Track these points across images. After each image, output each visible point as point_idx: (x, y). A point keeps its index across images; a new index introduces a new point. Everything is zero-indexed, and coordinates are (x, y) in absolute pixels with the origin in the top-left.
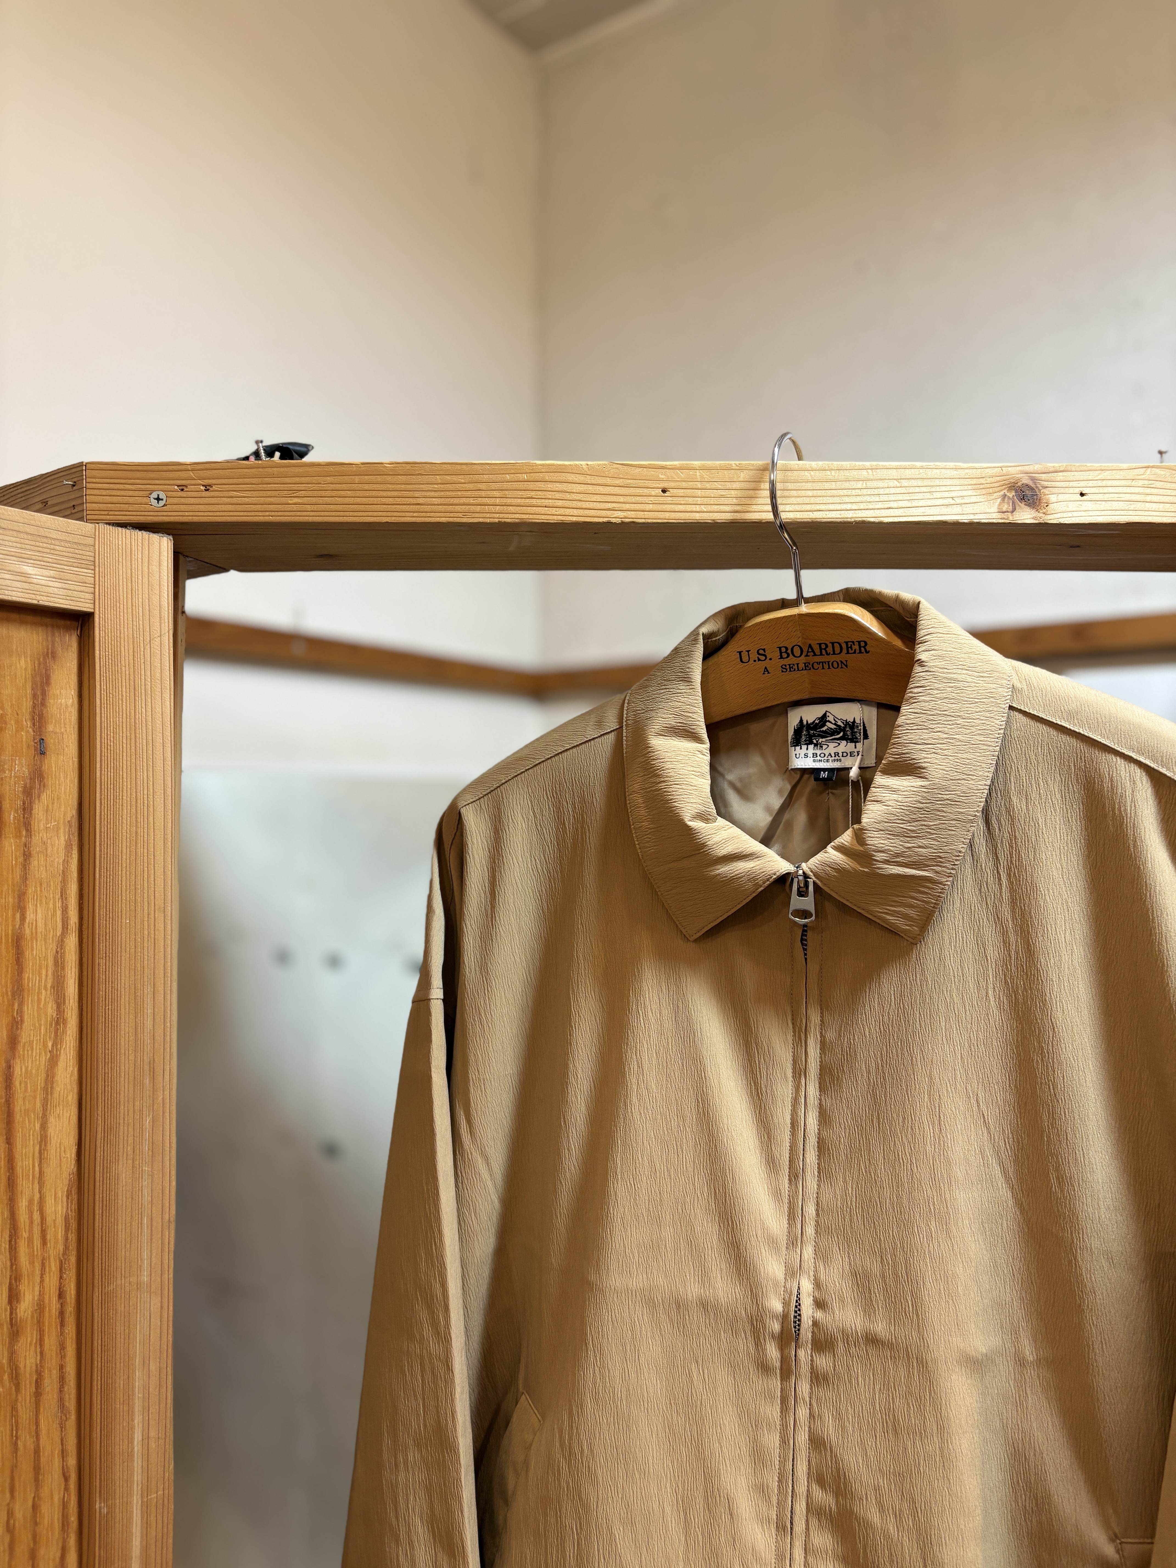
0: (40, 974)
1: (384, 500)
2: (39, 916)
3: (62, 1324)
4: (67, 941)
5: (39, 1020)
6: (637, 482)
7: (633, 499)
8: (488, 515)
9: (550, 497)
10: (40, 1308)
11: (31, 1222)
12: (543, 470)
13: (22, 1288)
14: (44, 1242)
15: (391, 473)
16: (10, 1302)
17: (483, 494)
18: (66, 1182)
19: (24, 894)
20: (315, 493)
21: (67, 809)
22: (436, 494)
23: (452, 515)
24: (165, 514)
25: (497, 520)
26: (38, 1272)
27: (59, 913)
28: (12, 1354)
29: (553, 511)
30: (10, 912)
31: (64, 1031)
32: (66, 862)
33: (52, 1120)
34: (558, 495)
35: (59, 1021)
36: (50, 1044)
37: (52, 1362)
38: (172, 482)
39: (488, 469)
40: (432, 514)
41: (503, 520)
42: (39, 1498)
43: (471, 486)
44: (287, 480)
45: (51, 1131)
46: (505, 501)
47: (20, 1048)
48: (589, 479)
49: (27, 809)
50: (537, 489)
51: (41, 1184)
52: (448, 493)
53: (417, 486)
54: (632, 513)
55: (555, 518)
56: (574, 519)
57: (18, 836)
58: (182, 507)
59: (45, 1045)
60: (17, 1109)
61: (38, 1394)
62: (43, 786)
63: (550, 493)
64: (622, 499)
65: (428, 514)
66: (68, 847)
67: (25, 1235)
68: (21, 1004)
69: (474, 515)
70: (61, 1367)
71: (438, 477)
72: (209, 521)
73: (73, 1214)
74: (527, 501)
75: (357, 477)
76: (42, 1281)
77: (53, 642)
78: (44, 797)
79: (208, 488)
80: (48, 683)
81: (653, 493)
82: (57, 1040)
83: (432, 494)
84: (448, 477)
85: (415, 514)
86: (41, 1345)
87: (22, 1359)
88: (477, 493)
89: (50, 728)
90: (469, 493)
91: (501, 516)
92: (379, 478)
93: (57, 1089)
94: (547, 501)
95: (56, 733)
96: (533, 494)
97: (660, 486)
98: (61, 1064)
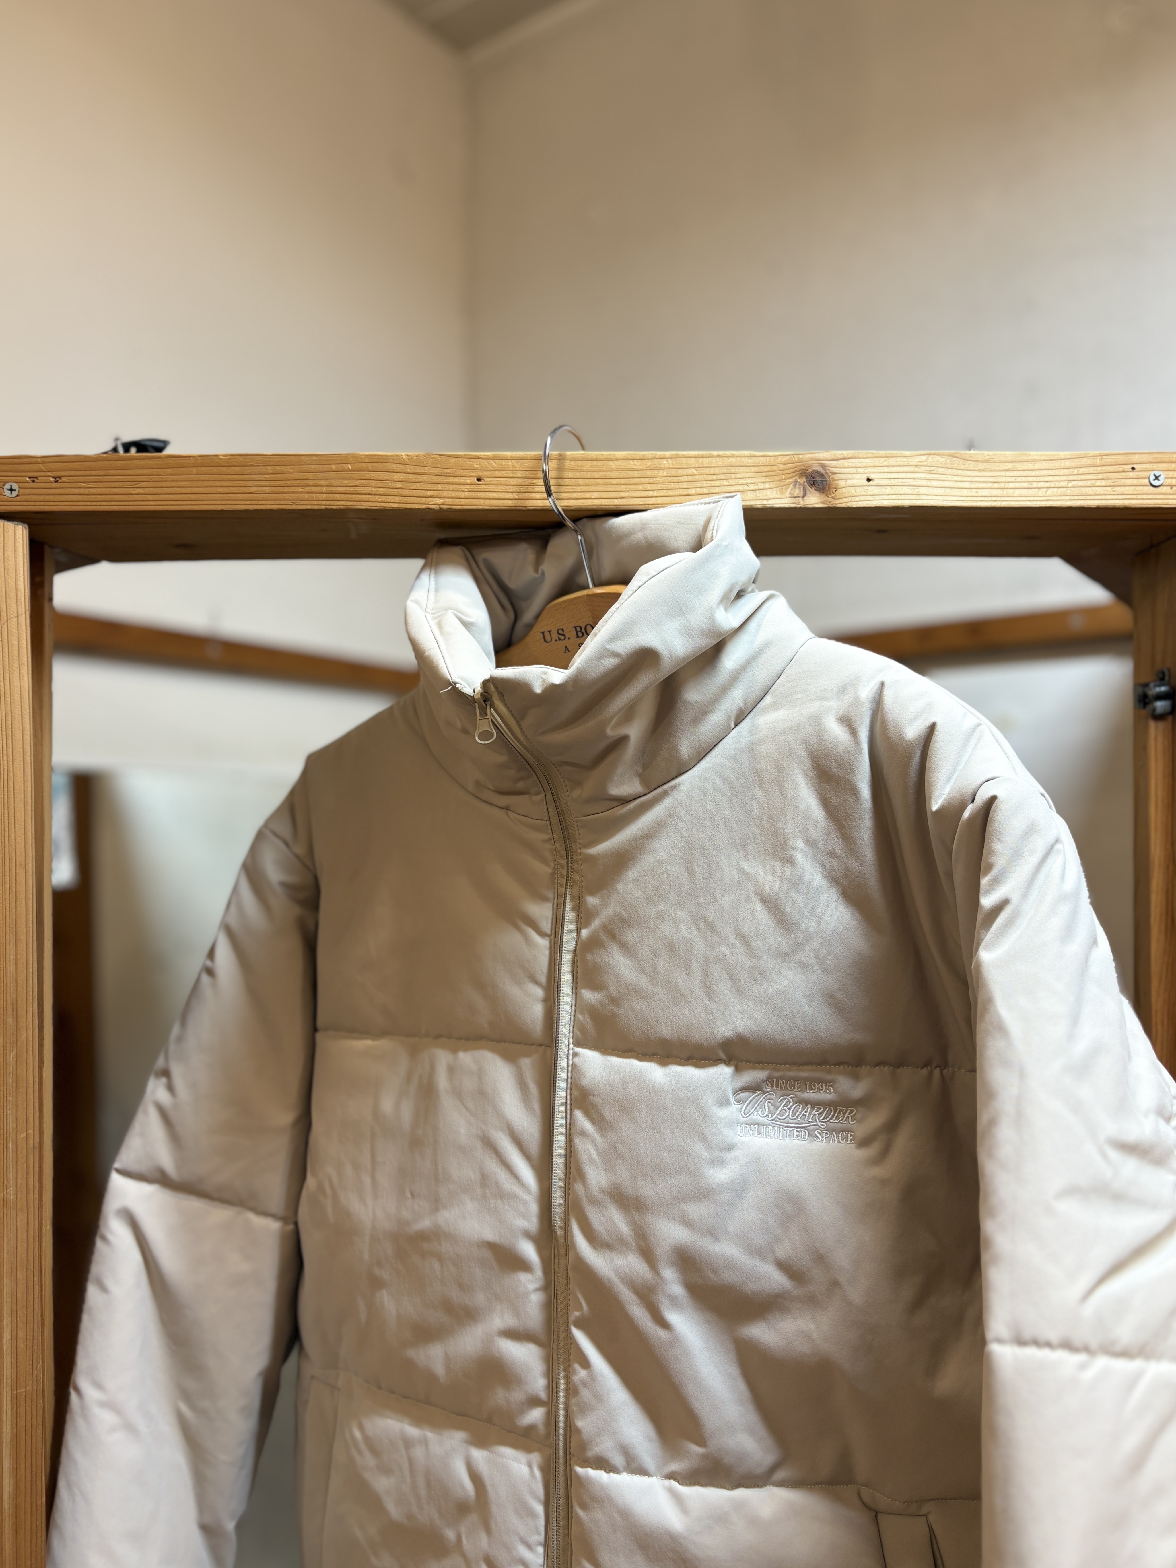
1: (220, 490)
6: (453, 471)
7: (451, 487)
8: (315, 502)
9: (373, 485)
12: (367, 461)
15: (226, 465)
17: (311, 482)
20: (156, 484)
22: (267, 483)
23: (282, 502)
24: (19, 503)
25: (323, 507)
29: (376, 498)
34: (379, 483)
38: (23, 474)
39: (315, 460)
40: (264, 502)
41: (329, 507)
43: (300, 476)
44: (130, 472)
46: (331, 489)
48: (409, 469)
50: (361, 478)
52: (278, 483)
53: (249, 476)
54: (450, 499)
55: (378, 504)
56: (396, 506)
58: (34, 497)
63: (373, 481)
64: (440, 487)
65: (260, 502)
69: (302, 502)
71: (269, 467)
72: (58, 510)
74: (352, 489)
75: (194, 469)
79: (57, 479)
81: (469, 481)
83: (263, 483)
84: (278, 468)
85: (248, 502)
88: (305, 482)
90: (298, 482)
91: (328, 503)
92: (215, 470)
94: (370, 489)
96: (357, 483)
97: (474, 475)
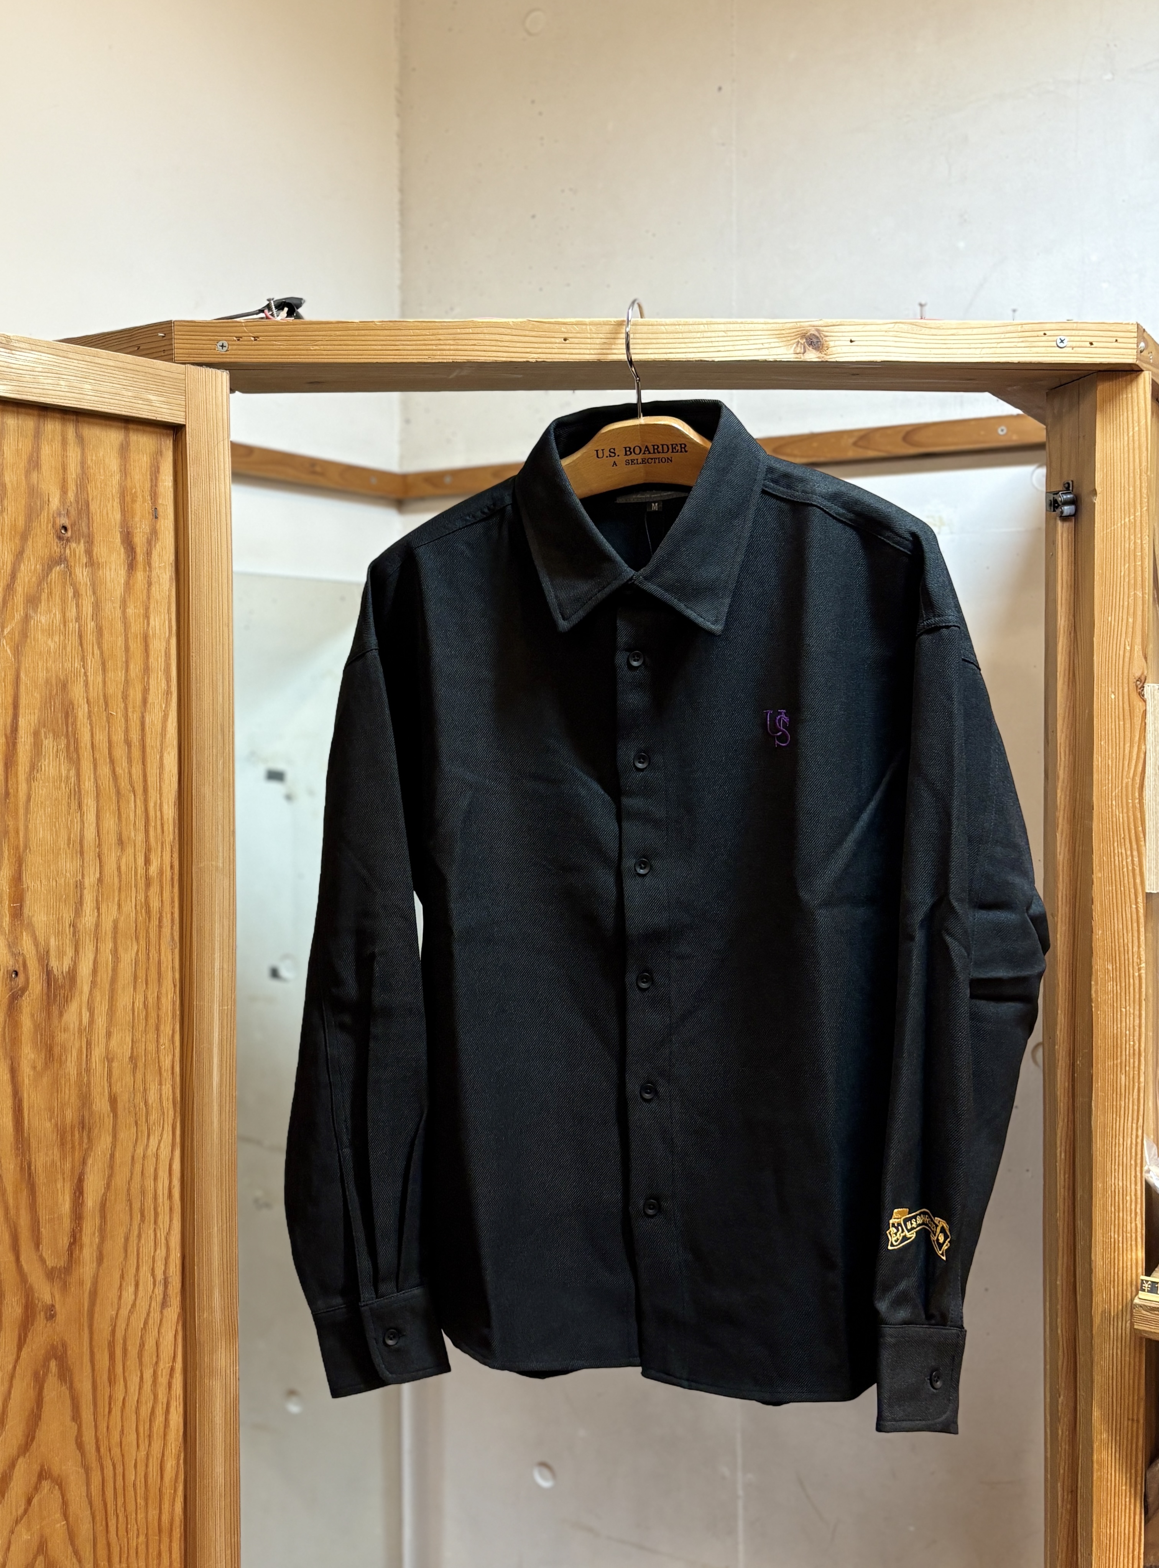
0: (158, 660)
2: (157, 624)
3: (173, 886)
4: (171, 641)
5: (158, 690)
6: (547, 333)
7: (545, 346)
10: (161, 872)
11: (156, 817)
12: (483, 326)
13: (151, 856)
14: (163, 832)
16: (145, 864)
18: (174, 796)
19: (149, 608)
21: (170, 556)
25: (451, 360)
26: (159, 850)
27: (167, 622)
28: (147, 897)
30: (141, 620)
31: (171, 700)
32: (170, 590)
33: (165, 754)
35: (168, 693)
36: (164, 706)
37: (167, 908)
38: (231, 334)
41: (455, 360)
42: (161, 993)
44: (309, 333)
45: (165, 761)
47: (148, 705)
48: (515, 332)
49: (149, 554)
50: (478, 338)
51: (161, 795)
56: (504, 359)
57: (145, 570)
58: (240, 352)
59: (161, 706)
60: (147, 744)
61: (160, 927)
62: (157, 539)
64: (536, 345)
66: (171, 579)
67: (153, 824)
68: (148, 678)
70: (172, 913)
72: (256, 361)
73: (177, 817)
76: (162, 856)
77: (161, 445)
78: (157, 546)
79: (256, 338)
80: (158, 472)
81: (558, 341)
82: (168, 704)
86: (162, 897)
87: (151, 902)
89: (160, 501)
93: (168, 736)
94: (484, 347)
95: (163, 505)
97: (562, 336)
98: (170, 720)
